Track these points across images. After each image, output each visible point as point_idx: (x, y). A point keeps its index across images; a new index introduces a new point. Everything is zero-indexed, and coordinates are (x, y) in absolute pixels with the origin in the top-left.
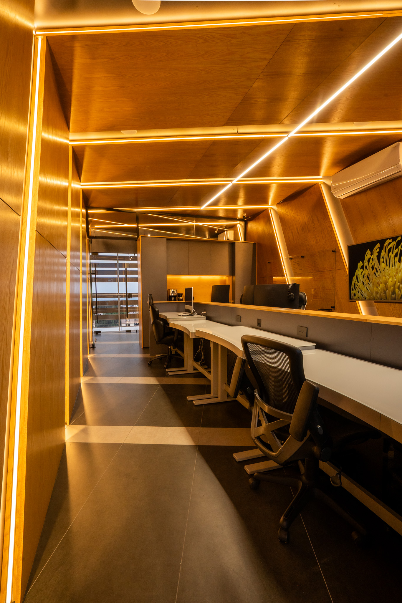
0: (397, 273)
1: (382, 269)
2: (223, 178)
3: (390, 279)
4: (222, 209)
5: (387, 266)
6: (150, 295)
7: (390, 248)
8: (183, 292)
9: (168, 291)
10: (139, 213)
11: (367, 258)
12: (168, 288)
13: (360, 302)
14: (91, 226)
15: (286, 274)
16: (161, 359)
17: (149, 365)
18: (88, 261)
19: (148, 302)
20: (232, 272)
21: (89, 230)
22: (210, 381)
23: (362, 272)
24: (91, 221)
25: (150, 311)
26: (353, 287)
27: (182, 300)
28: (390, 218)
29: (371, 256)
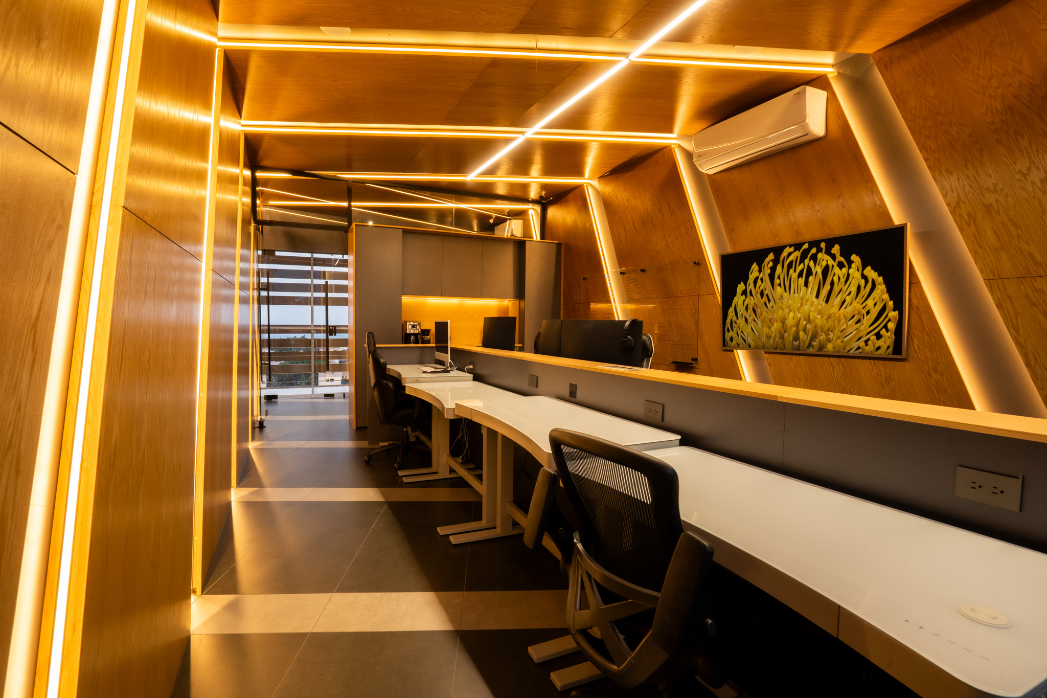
0: (802, 305)
1: (777, 297)
2: (508, 127)
3: (791, 315)
4: (502, 182)
5: (786, 292)
6: (370, 333)
7: (791, 263)
8: (432, 327)
9: (403, 325)
10: (352, 182)
11: (752, 277)
12: (404, 319)
13: (739, 351)
14: (262, 202)
15: (614, 299)
16: (388, 450)
17: (367, 463)
18: (254, 266)
19: (366, 345)
20: (520, 293)
21: (257, 209)
22: (481, 496)
23: (744, 301)
24: (263, 192)
25: (369, 362)
26: (728, 325)
27: (429, 342)
28: (790, 211)
29: (760, 273)
